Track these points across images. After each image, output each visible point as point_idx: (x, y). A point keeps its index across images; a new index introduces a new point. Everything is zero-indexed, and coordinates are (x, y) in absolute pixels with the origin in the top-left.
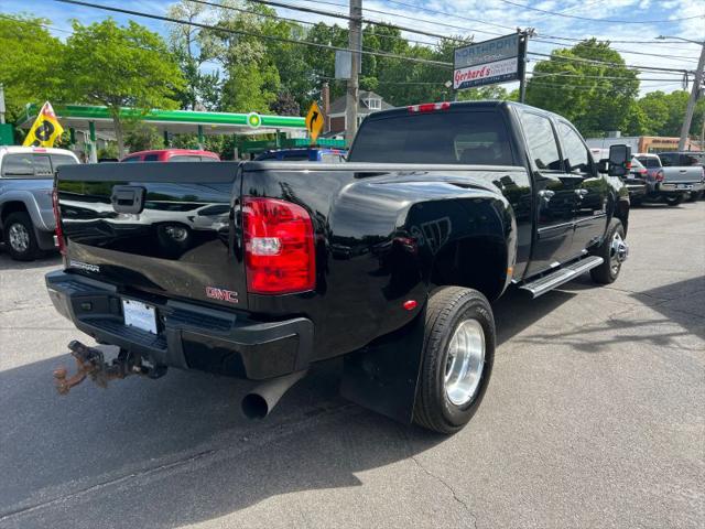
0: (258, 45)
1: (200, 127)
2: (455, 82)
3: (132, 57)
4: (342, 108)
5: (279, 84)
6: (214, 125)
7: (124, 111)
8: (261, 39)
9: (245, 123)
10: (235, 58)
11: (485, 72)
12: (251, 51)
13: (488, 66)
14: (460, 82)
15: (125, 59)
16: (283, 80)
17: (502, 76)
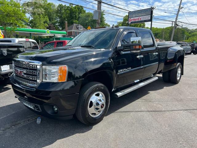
0: (43, 9)
1: (30, 34)
2: (129, 22)
3: (13, 10)
4: (72, 29)
5: (49, 22)
6: (36, 33)
7: (9, 28)
8: (43, 7)
9: (45, 32)
10: (35, 13)
11: (139, 19)
12: (40, 11)
13: (140, 17)
14: (131, 22)
15: (10, 11)
16: (50, 20)
17: (145, 20)
